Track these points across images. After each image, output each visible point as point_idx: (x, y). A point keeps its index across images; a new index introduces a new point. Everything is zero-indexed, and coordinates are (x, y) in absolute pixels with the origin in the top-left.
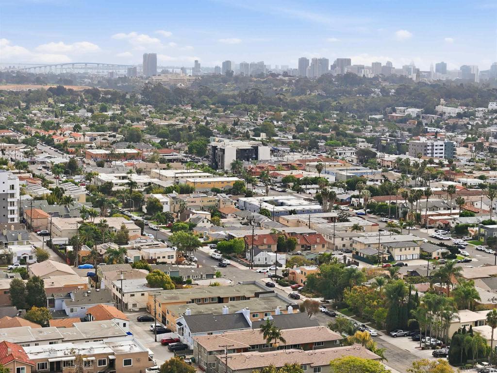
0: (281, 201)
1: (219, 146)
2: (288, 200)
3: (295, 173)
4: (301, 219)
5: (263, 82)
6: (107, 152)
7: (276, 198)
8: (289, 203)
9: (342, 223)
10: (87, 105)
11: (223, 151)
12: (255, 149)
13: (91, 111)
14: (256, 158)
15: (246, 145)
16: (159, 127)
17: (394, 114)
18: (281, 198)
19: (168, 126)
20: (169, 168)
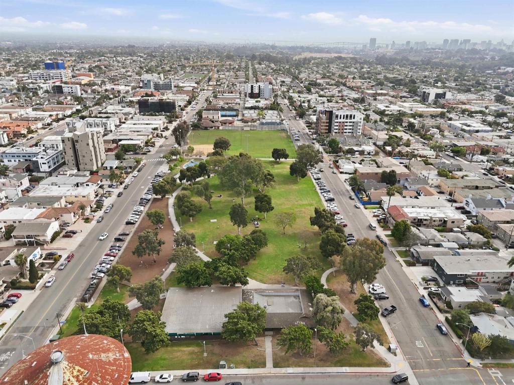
0: (468, 124)
1: (427, 91)
2: (472, 123)
3: (467, 107)
4: (484, 136)
5: (429, 53)
6: (374, 92)
7: (466, 122)
8: (473, 125)
9: (507, 140)
10: (353, 65)
11: (429, 94)
12: (445, 94)
13: (356, 68)
14: (444, 98)
15: (440, 91)
16: (390, 78)
17: (499, 71)
18: (468, 122)
19: (394, 77)
20: (405, 101)
